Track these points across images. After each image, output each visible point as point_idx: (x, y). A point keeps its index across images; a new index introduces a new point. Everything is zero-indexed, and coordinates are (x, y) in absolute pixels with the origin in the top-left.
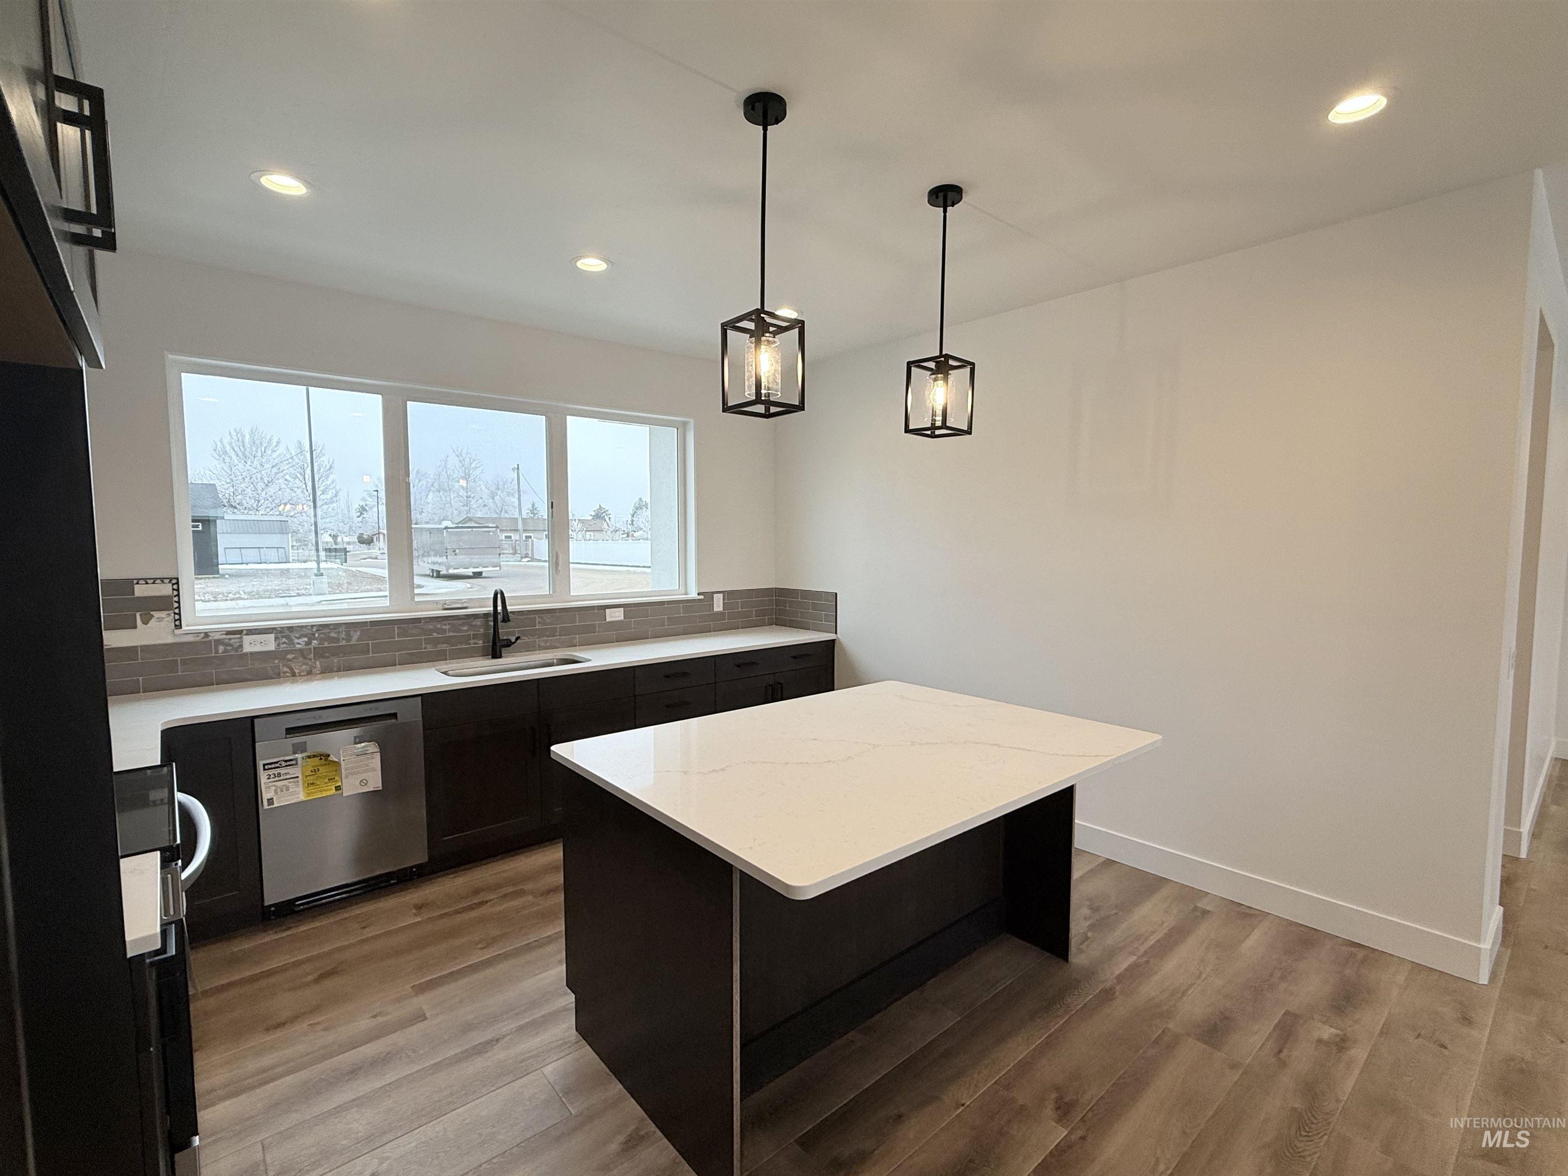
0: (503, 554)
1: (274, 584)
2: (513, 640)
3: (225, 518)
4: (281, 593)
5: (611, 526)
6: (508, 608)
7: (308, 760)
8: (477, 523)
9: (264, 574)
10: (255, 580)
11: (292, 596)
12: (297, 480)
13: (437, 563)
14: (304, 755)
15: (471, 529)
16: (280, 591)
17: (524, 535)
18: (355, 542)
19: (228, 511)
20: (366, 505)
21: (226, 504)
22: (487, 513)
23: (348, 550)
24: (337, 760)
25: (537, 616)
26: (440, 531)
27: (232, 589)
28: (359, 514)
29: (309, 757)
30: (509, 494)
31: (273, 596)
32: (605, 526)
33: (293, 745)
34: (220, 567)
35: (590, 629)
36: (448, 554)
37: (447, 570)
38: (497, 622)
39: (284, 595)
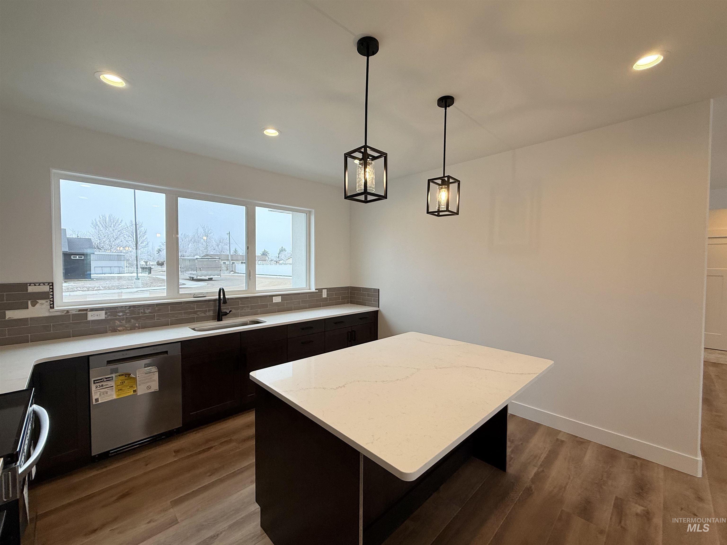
0: (222, 270)
1: (116, 283)
2: (228, 312)
3: (95, 254)
4: (119, 287)
5: (269, 258)
6: (226, 296)
7: (119, 377)
8: (211, 257)
9: (112, 278)
10: (108, 281)
11: (125, 289)
12: (129, 237)
13: (192, 274)
14: (117, 374)
15: (208, 259)
16: (119, 286)
17: (231, 262)
18: (155, 265)
19: (97, 251)
20: (161, 249)
21: (96, 247)
22: (215, 252)
23: (152, 268)
24: (134, 377)
25: (240, 300)
26: (194, 260)
27: (97, 285)
28: (157, 252)
29: (120, 376)
30: (225, 244)
31: (116, 289)
32: (267, 258)
33: (111, 369)
34: (92, 275)
35: (265, 306)
36: (197, 270)
37: (197, 277)
38: (220, 304)
39: (121, 288)
